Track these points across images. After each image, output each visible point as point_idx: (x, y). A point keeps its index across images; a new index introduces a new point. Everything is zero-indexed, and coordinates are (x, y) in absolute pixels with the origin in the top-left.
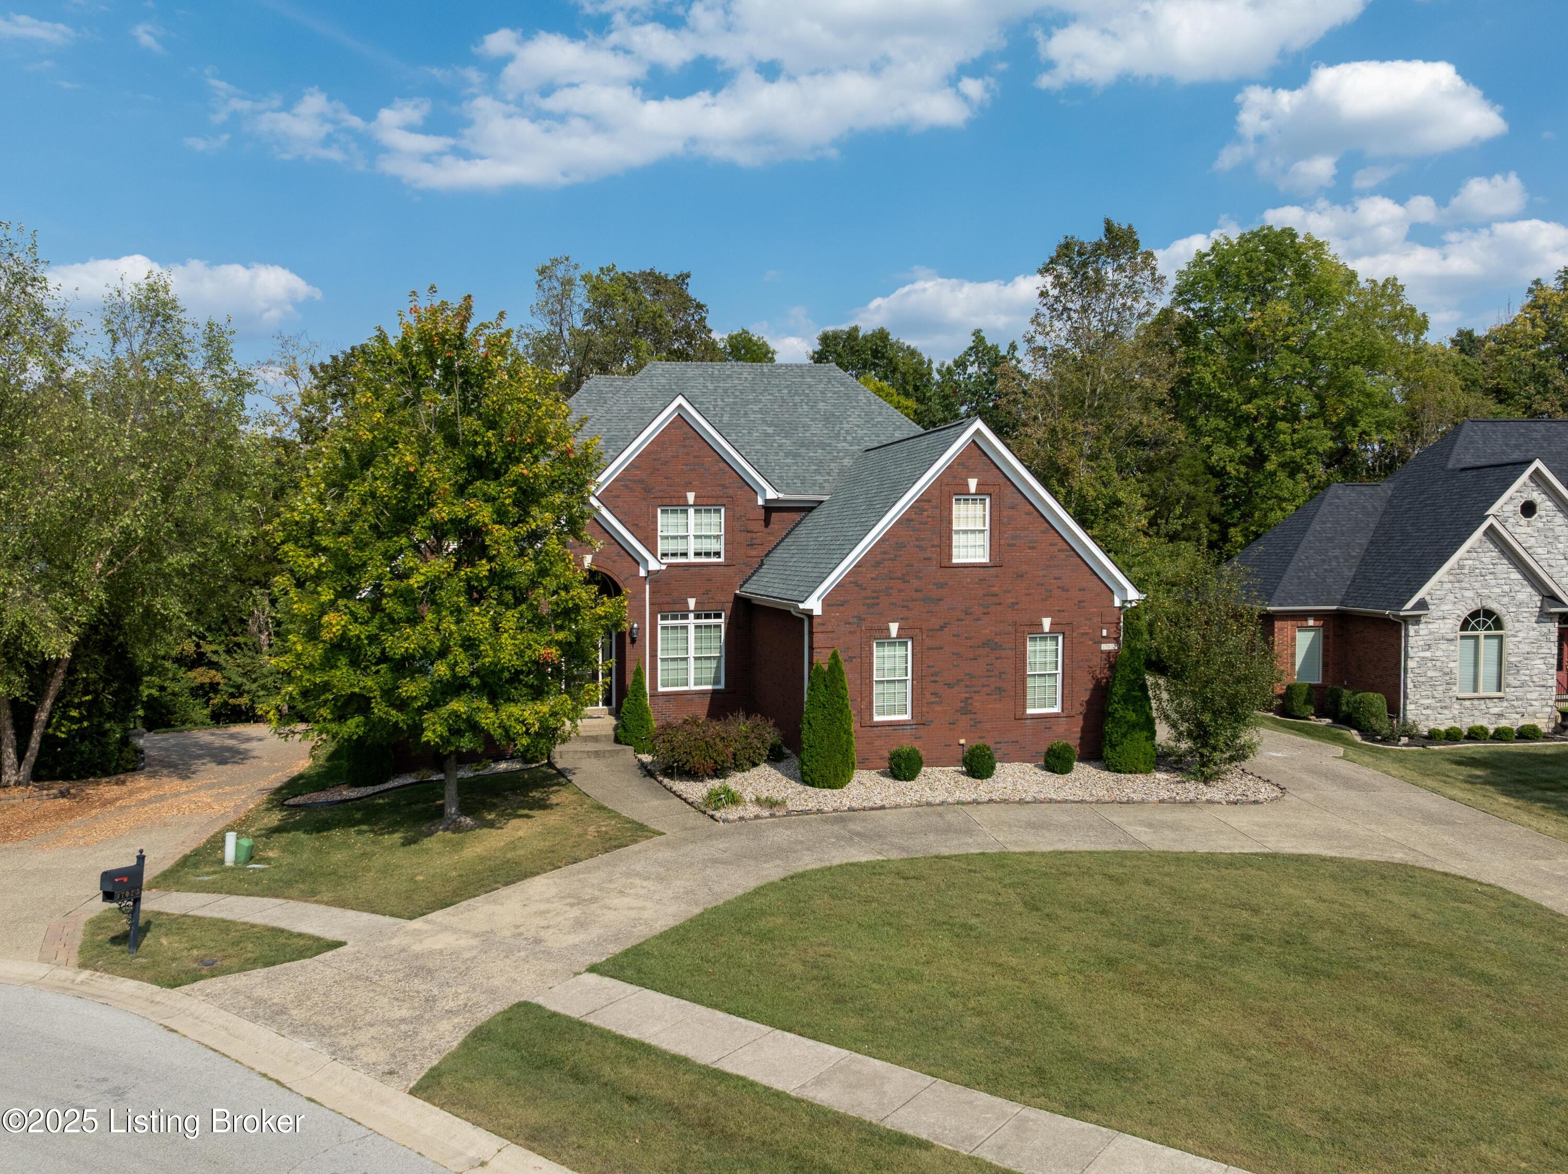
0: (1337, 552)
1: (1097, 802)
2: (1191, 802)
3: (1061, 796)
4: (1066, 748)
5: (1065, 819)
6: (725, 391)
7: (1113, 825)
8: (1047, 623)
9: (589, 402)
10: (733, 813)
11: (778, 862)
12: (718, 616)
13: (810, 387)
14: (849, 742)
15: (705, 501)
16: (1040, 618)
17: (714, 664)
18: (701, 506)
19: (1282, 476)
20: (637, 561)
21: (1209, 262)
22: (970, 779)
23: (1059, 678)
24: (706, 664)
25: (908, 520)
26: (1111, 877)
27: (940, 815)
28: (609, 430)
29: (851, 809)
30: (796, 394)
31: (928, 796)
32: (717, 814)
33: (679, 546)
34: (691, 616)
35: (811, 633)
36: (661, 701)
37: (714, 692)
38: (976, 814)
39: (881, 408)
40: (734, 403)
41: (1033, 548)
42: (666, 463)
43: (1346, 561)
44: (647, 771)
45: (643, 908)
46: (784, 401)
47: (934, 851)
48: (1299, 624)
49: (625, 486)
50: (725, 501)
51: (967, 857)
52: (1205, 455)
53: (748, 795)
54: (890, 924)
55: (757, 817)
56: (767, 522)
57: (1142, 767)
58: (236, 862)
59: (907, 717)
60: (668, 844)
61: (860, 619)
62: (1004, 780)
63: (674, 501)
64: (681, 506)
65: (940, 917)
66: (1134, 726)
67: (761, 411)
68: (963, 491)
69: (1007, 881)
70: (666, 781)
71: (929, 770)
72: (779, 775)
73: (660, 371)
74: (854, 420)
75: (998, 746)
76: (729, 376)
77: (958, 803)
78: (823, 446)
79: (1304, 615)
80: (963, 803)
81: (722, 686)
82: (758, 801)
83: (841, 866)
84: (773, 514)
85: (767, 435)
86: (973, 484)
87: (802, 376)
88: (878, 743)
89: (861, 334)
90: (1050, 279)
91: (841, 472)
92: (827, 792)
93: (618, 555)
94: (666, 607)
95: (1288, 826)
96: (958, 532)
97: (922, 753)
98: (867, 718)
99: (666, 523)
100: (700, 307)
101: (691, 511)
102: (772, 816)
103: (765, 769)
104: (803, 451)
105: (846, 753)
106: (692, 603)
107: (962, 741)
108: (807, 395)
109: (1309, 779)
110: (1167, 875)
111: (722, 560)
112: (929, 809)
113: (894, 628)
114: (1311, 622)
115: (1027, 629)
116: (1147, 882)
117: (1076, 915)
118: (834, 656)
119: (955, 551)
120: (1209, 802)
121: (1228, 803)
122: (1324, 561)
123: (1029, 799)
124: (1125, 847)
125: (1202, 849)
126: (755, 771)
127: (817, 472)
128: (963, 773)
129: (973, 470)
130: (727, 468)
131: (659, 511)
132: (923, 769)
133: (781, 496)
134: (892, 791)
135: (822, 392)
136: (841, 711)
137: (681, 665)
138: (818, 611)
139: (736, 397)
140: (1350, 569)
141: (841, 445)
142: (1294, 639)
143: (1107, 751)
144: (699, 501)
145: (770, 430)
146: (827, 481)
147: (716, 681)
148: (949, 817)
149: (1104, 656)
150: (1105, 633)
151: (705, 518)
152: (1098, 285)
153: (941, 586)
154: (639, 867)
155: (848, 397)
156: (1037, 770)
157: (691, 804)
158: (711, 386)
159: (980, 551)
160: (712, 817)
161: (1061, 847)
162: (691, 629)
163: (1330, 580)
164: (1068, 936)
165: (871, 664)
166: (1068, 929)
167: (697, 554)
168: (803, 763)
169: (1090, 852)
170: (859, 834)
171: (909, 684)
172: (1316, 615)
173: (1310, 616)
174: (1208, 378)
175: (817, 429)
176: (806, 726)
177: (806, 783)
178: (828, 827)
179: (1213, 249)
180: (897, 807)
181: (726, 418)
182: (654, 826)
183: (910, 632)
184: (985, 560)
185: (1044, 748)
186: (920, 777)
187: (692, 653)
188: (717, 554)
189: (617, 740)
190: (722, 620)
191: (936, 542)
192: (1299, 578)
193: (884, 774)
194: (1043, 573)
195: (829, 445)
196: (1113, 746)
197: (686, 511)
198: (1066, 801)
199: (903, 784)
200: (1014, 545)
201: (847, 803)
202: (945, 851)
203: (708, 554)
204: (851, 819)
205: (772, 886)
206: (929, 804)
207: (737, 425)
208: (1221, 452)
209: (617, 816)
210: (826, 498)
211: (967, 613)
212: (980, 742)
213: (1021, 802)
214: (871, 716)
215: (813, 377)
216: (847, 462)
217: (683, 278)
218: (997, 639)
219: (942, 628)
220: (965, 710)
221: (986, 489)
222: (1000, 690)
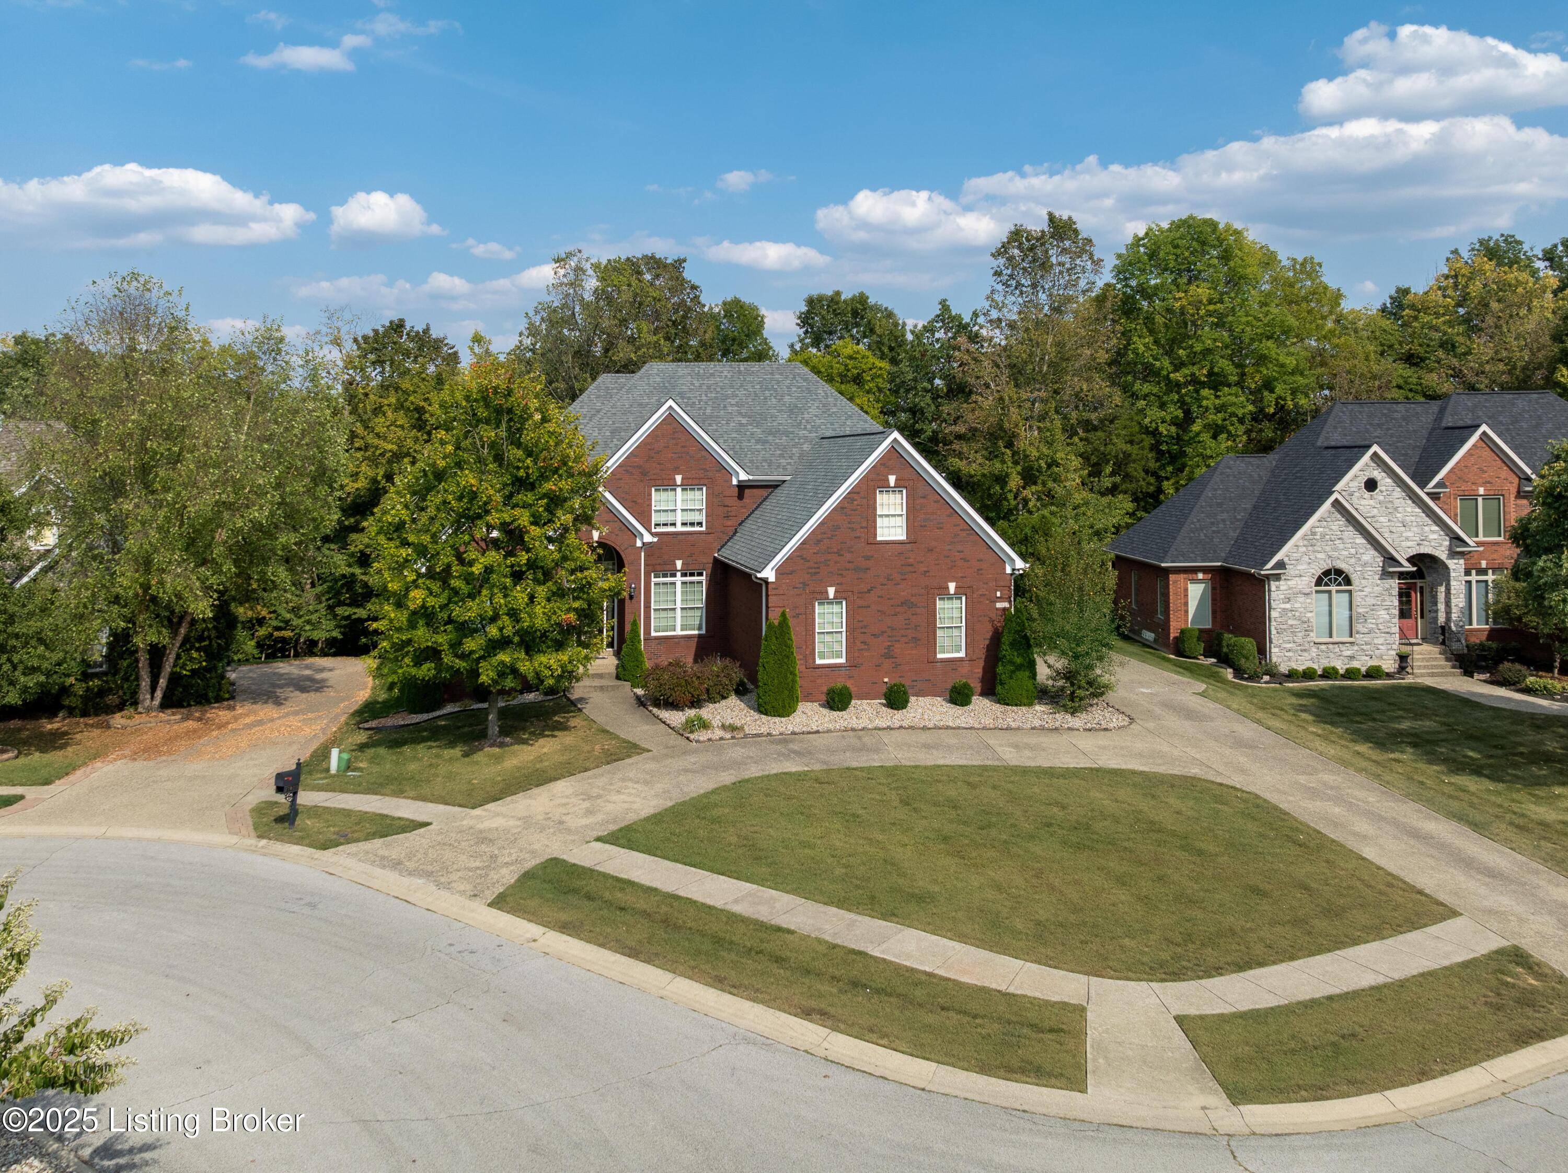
0: (1225, 516)
1: (984, 728)
2: (1056, 729)
3: (958, 723)
4: (966, 686)
5: (953, 741)
6: (709, 387)
7: (988, 747)
8: (952, 587)
9: (598, 397)
10: (703, 735)
11: (732, 771)
12: (700, 574)
13: (778, 382)
14: (794, 681)
15: (690, 481)
16: (946, 583)
17: (698, 613)
18: (685, 486)
19: (1205, 437)
20: (634, 534)
21: (1143, 245)
22: (889, 710)
23: (964, 629)
24: (690, 613)
25: (842, 508)
26: (969, 784)
27: (860, 738)
28: (614, 423)
29: (793, 733)
30: (767, 389)
31: (854, 723)
32: (692, 736)
33: (669, 518)
34: (679, 574)
35: (767, 595)
36: (654, 643)
37: (700, 636)
38: (886, 737)
39: (836, 400)
40: (716, 398)
41: (942, 528)
42: (658, 452)
43: (1232, 523)
44: (641, 702)
45: (634, 802)
46: (756, 395)
47: (846, 765)
48: (1190, 576)
49: (626, 471)
50: (706, 481)
51: (869, 769)
52: (1139, 418)
53: (716, 722)
54: (802, 813)
55: (721, 739)
56: (741, 496)
57: (1025, 701)
58: (338, 771)
59: (842, 660)
60: (654, 759)
61: (805, 585)
62: (916, 711)
63: (665, 482)
64: (672, 486)
65: (838, 809)
66: (1019, 668)
67: (737, 405)
68: (885, 486)
69: (893, 785)
70: (655, 710)
71: (859, 702)
72: (743, 705)
73: (655, 371)
74: (813, 411)
75: (915, 683)
76: (712, 375)
77: (876, 729)
78: (786, 433)
79: (1195, 570)
80: (879, 729)
81: (703, 632)
82: (723, 727)
83: (776, 775)
84: (747, 491)
85: (741, 424)
86: (893, 479)
87: (772, 374)
88: (819, 681)
89: (843, 298)
90: (1002, 261)
91: (801, 456)
92: (777, 719)
93: (620, 530)
94: (658, 568)
95: (1122, 748)
96: (881, 516)
97: (853, 689)
98: (810, 661)
99: (659, 499)
100: (694, 287)
101: (679, 490)
102: (733, 738)
103: (733, 700)
104: (770, 438)
105: (792, 690)
106: (679, 564)
107: (886, 680)
108: (776, 390)
109: (1158, 710)
110: (1012, 782)
111: (704, 529)
112: (851, 733)
113: (831, 591)
114: (1200, 576)
115: (936, 591)
116: (994, 787)
117: (934, 809)
118: (783, 614)
119: (879, 531)
120: (1069, 729)
121: (1085, 730)
122: (1213, 523)
123: (931, 726)
124: (989, 763)
125: (1046, 764)
126: (723, 703)
127: (782, 456)
128: (884, 705)
129: (892, 469)
130: (708, 456)
131: (653, 489)
132: (853, 702)
133: (751, 478)
134: (827, 719)
135: (788, 387)
136: (788, 657)
137: (671, 614)
138: (772, 579)
139: (717, 392)
140: (1235, 530)
141: (802, 433)
142: (1186, 590)
143: (999, 688)
144: (685, 482)
145: (744, 421)
146: (789, 464)
147: (700, 628)
148: (866, 739)
149: (1000, 613)
150: (998, 594)
151: (690, 495)
152: (1045, 266)
153: (868, 558)
154: (631, 775)
155: (810, 392)
156: (944, 703)
157: (672, 729)
158: (697, 384)
159: (899, 530)
160: (688, 738)
161: (941, 762)
162: (679, 585)
163: (1216, 540)
164: (924, 822)
165: (814, 619)
166: (926, 818)
167: (684, 524)
168: (759, 697)
169: (961, 766)
170: (795, 752)
171: (844, 634)
172: (1205, 570)
173: (1200, 571)
174: (1142, 349)
175: (782, 418)
176: (761, 669)
177: (761, 712)
178: (774, 746)
179: (1147, 234)
180: (829, 731)
181: (708, 411)
182: (643, 744)
183: (844, 595)
184: (903, 537)
185: (949, 686)
186: (851, 708)
187: (679, 605)
188: (700, 524)
189: (618, 677)
190: (704, 578)
191: (864, 524)
192: (1190, 538)
193: (823, 706)
194: (949, 547)
195: (792, 433)
196: (1002, 684)
197: (675, 490)
198: (959, 728)
199: (836, 714)
200: (925, 526)
201: (791, 728)
202: (855, 764)
203: (692, 524)
204: (792, 741)
205: (725, 788)
206: (853, 730)
207: (718, 417)
208: (1154, 415)
209: (617, 737)
210: (788, 478)
211: (888, 579)
212: (897, 681)
213: (925, 728)
214: (814, 659)
215: (781, 374)
216: (806, 447)
217: (680, 262)
218: (913, 599)
219: (869, 591)
220: (888, 655)
221: (903, 483)
222: (915, 639)
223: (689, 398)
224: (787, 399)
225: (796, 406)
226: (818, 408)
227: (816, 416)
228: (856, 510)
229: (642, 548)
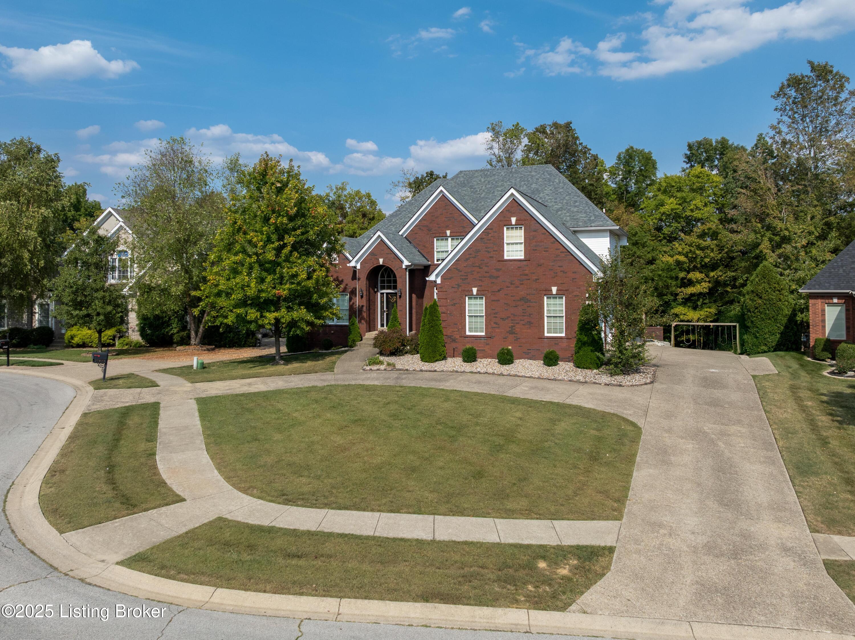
5: (501, 382)
6: (489, 182)
8: (554, 290)
13: (532, 176)
15: (455, 234)
16: (551, 287)
18: (452, 237)
20: (401, 261)
22: (496, 365)
23: (564, 318)
25: (481, 239)
27: (450, 375)
30: (523, 181)
32: (365, 367)
33: (444, 256)
40: (491, 187)
41: (547, 251)
42: (437, 218)
48: (827, 301)
49: (420, 228)
50: (464, 234)
53: (387, 362)
55: (378, 370)
58: (197, 368)
59: (483, 334)
61: (459, 286)
62: (516, 367)
63: (441, 235)
64: (445, 237)
68: (509, 224)
74: (547, 192)
75: (529, 351)
76: (494, 175)
77: (470, 372)
79: (830, 296)
86: (514, 220)
93: (394, 258)
96: (507, 244)
98: (463, 333)
99: (438, 245)
101: (450, 239)
108: (529, 181)
112: (454, 373)
113: (475, 290)
114: (835, 301)
115: (544, 292)
118: (435, 302)
119: (505, 253)
123: (506, 374)
129: (514, 213)
130: (465, 219)
131: (435, 239)
134: (455, 366)
138: (439, 282)
139: (493, 184)
142: (823, 311)
144: (452, 234)
150: (587, 295)
151: (455, 242)
153: (498, 270)
155: (549, 181)
158: (483, 180)
159: (519, 253)
160: (363, 368)
165: (465, 308)
171: (484, 318)
172: (839, 296)
173: (835, 296)
183: (482, 293)
184: (523, 257)
191: (496, 249)
192: (830, 273)
194: (553, 264)
197: (447, 239)
198: (523, 376)
199: (463, 364)
200: (536, 250)
209: (333, 365)
211: (511, 284)
212: (508, 348)
214: (465, 332)
218: (528, 297)
219: (499, 291)
220: (512, 332)
221: (521, 222)
222: (530, 323)
223: (475, 188)
224: (534, 186)
225: (537, 190)
226: (551, 190)
227: (547, 195)
228: (490, 240)
229: (406, 269)
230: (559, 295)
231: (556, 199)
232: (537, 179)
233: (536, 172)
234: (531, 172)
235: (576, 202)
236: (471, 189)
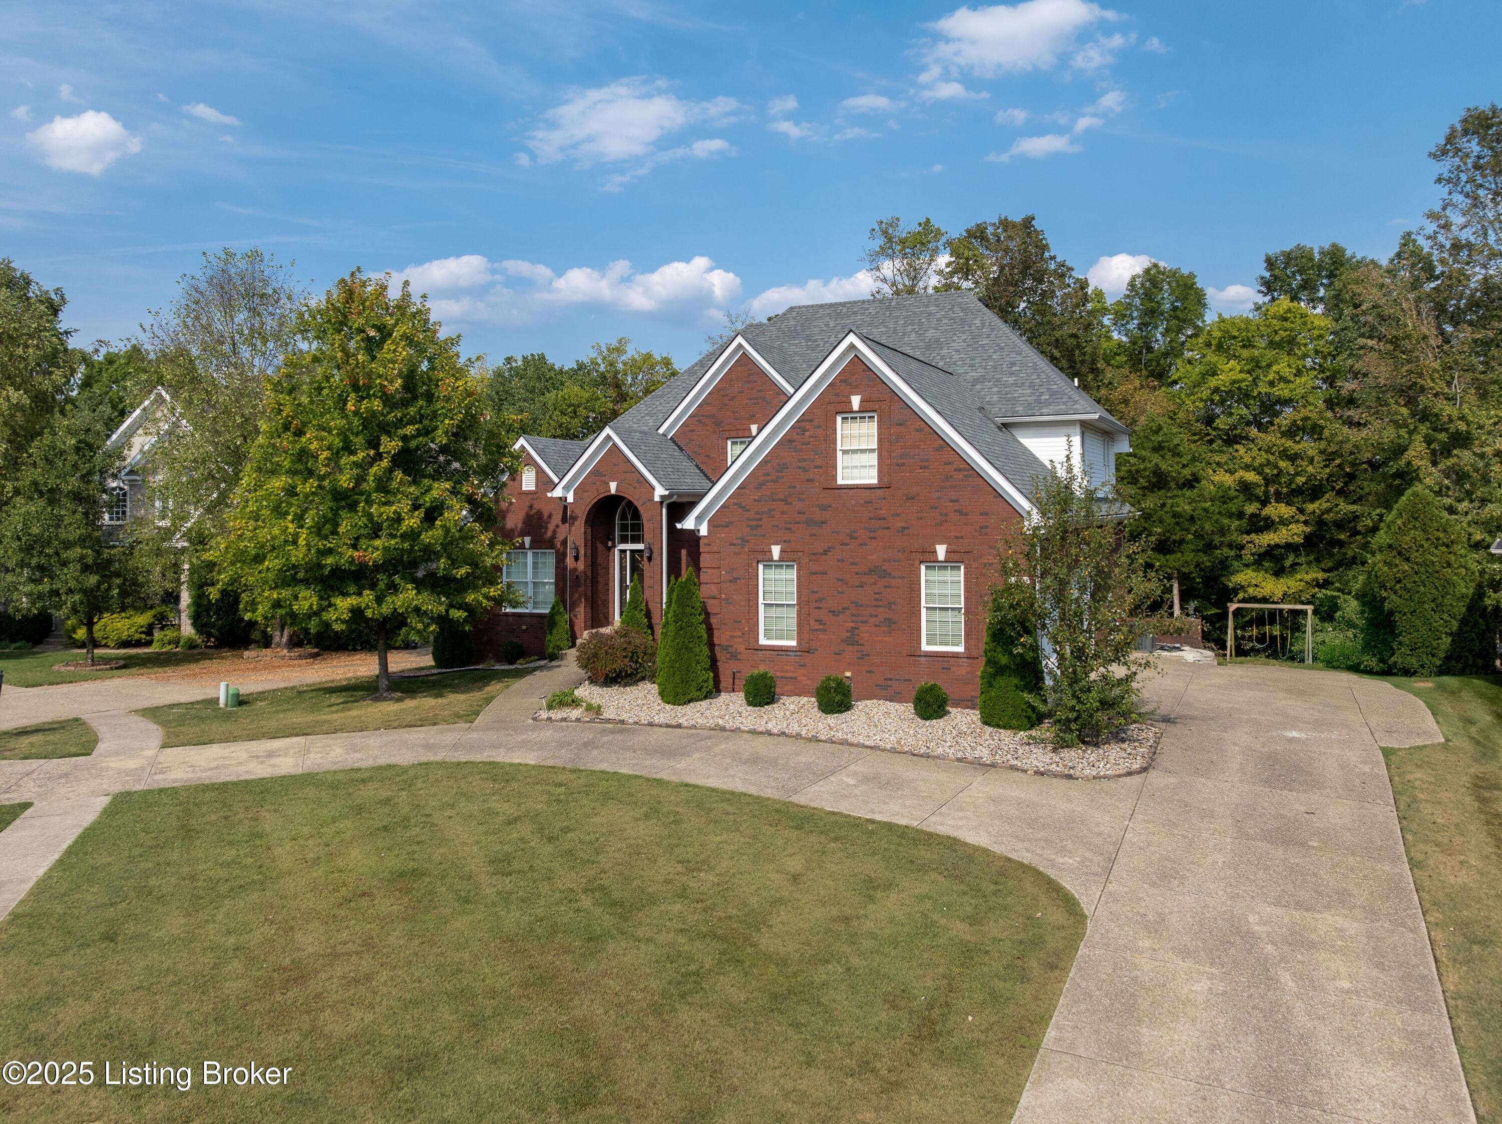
8: (941, 550)
16: (934, 545)
20: (653, 487)
23: (962, 613)
25: (790, 441)
35: (700, 553)
41: (926, 467)
42: (734, 398)
49: (699, 421)
59: (792, 644)
61: (744, 541)
63: (741, 434)
68: (846, 410)
75: (889, 683)
86: (856, 401)
93: (638, 481)
96: (842, 452)
98: (752, 640)
107: (848, 674)
113: (776, 551)
115: (920, 557)
119: (839, 472)
129: (857, 386)
131: (729, 443)
138: (704, 531)
150: (1011, 564)
153: (824, 508)
159: (868, 472)
165: (757, 589)
171: (795, 609)
183: (791, 555)
184: (875, 481)
191: (819, 463)
194: (938, 494)
200: (903, 465)
211: (852, 538)
214: (756, 639)
218: (886, 566)
219: (825, 552)
220: (852, 640)
221: (871, 405)
222: (889, 622)
223: (816, 340)
224: (931, 333)
225: (937, 341)
226: (964, 341)
227: (957, 351)
228: (808, 443)
229: (661, 503)
230: (952, 561)
231: (973, 359)
232: (939, 320)
233: (936, 306)
234: (927, 306)
235: (1013, 364)
236: (807, 341)
